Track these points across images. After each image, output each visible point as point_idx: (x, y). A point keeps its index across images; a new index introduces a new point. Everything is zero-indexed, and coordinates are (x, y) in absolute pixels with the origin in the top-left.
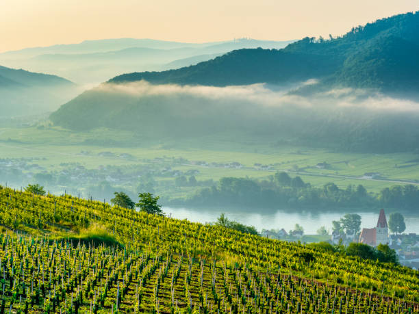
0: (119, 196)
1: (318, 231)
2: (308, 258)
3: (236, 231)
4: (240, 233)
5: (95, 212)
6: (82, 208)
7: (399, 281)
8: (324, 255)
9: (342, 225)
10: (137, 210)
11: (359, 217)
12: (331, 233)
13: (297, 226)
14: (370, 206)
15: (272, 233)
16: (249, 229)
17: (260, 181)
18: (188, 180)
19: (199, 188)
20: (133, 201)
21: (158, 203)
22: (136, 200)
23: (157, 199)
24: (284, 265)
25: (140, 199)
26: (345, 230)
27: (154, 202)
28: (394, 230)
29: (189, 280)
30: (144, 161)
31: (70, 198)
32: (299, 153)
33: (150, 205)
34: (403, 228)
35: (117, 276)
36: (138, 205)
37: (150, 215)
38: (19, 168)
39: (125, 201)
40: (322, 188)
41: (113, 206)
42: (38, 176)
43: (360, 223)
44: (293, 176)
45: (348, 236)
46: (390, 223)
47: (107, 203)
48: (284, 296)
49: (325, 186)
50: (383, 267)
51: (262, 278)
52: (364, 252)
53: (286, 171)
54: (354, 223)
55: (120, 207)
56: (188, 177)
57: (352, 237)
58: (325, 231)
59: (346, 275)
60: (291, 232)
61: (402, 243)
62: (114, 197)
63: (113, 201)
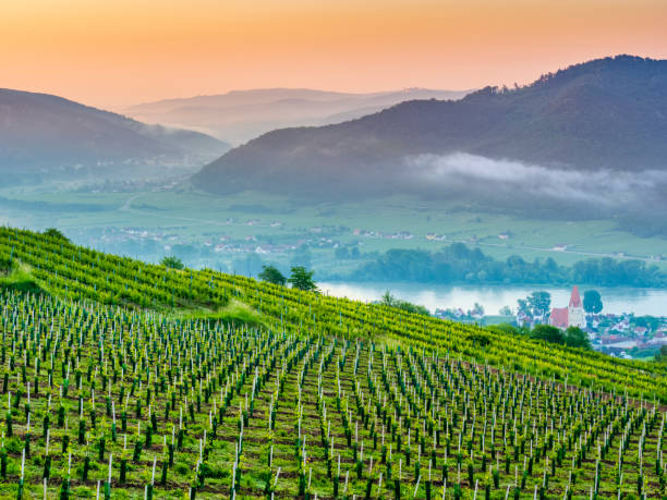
0: (267, 270)
1: (500, 311)
2: (484, 341)
3: (402, 311)
4: (406, 313)
5: (238, 289)
6: (224, 284)
7: (589, 368)
8: (503, 338)
9: (528, 304)
10: (289, 286)
11: (548, 295)
12: (515, 314)
13: (476, 305)
14: (561, 283)
15: (447, 313)
16: (419, 308)
17: (434, 252)
18: (350, 253)
19: (363, 262)
20: (284, 276)
21: (312, 279)
22: (287, 274)
23: (311, 274)
24: (455, 349)
25: (292, 273)
26: (532, 310)
27: (309, 277)
28: (588, 310)
29: (341, 366)
30: (300, 230)
31: (210, 272)
32: (479, 221)
33: (303, 281)
34: (600, 307)
35: (257, 360)
36: (289, 281)
37: (303, 292)
38: (155, 239)
39: (274, 276)
40: (505, 261)
41: (259, 282)
42: (176, 248)
43: (549, 301)
44: (471, 247)
45: (535, 317)
46: (584, 302)
47: (252, 278)
48: (451, 385)
49: (509, 260)
50: (571, 352)
51: (427, 365)
52: (551, 336)
53: (463, 242)
54: (542, 302)
55: (269, 283)
56: (350, 249)
57: (540, 318)
58: (509, 311)
59: (525, 362)
60: (469, 312)
61: (599, 325)
62: (262, 271)
63: (261, 276)
